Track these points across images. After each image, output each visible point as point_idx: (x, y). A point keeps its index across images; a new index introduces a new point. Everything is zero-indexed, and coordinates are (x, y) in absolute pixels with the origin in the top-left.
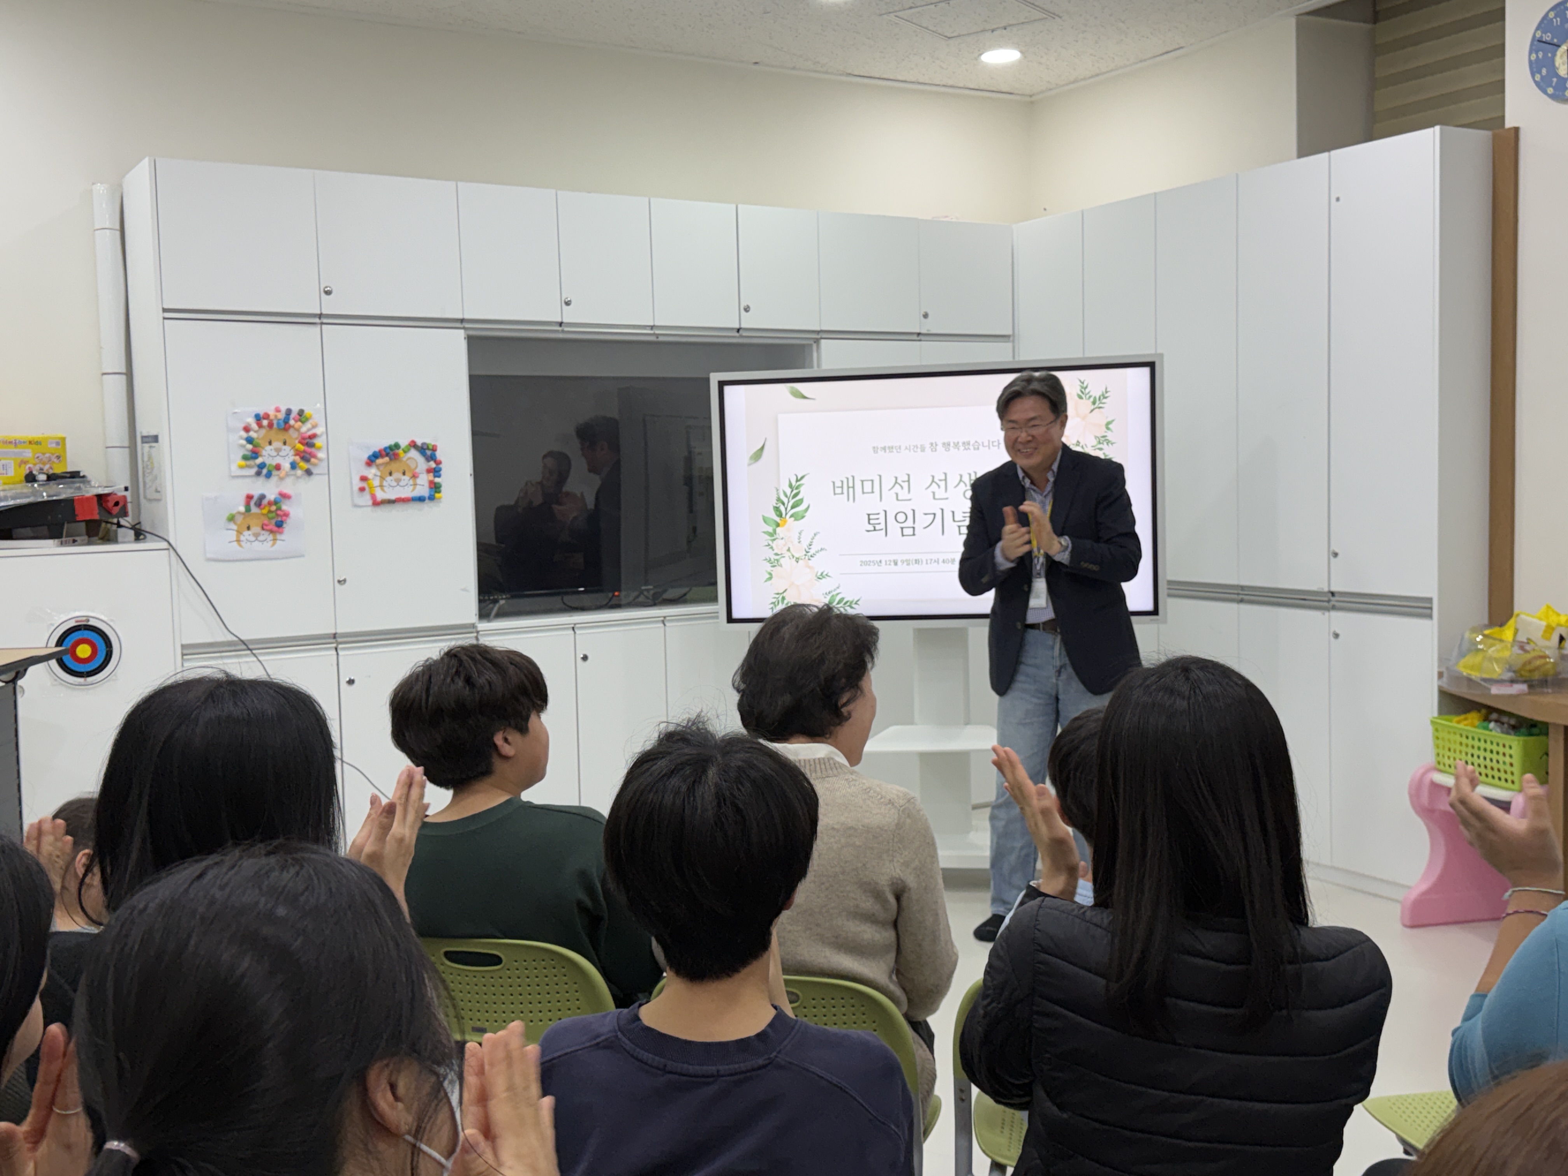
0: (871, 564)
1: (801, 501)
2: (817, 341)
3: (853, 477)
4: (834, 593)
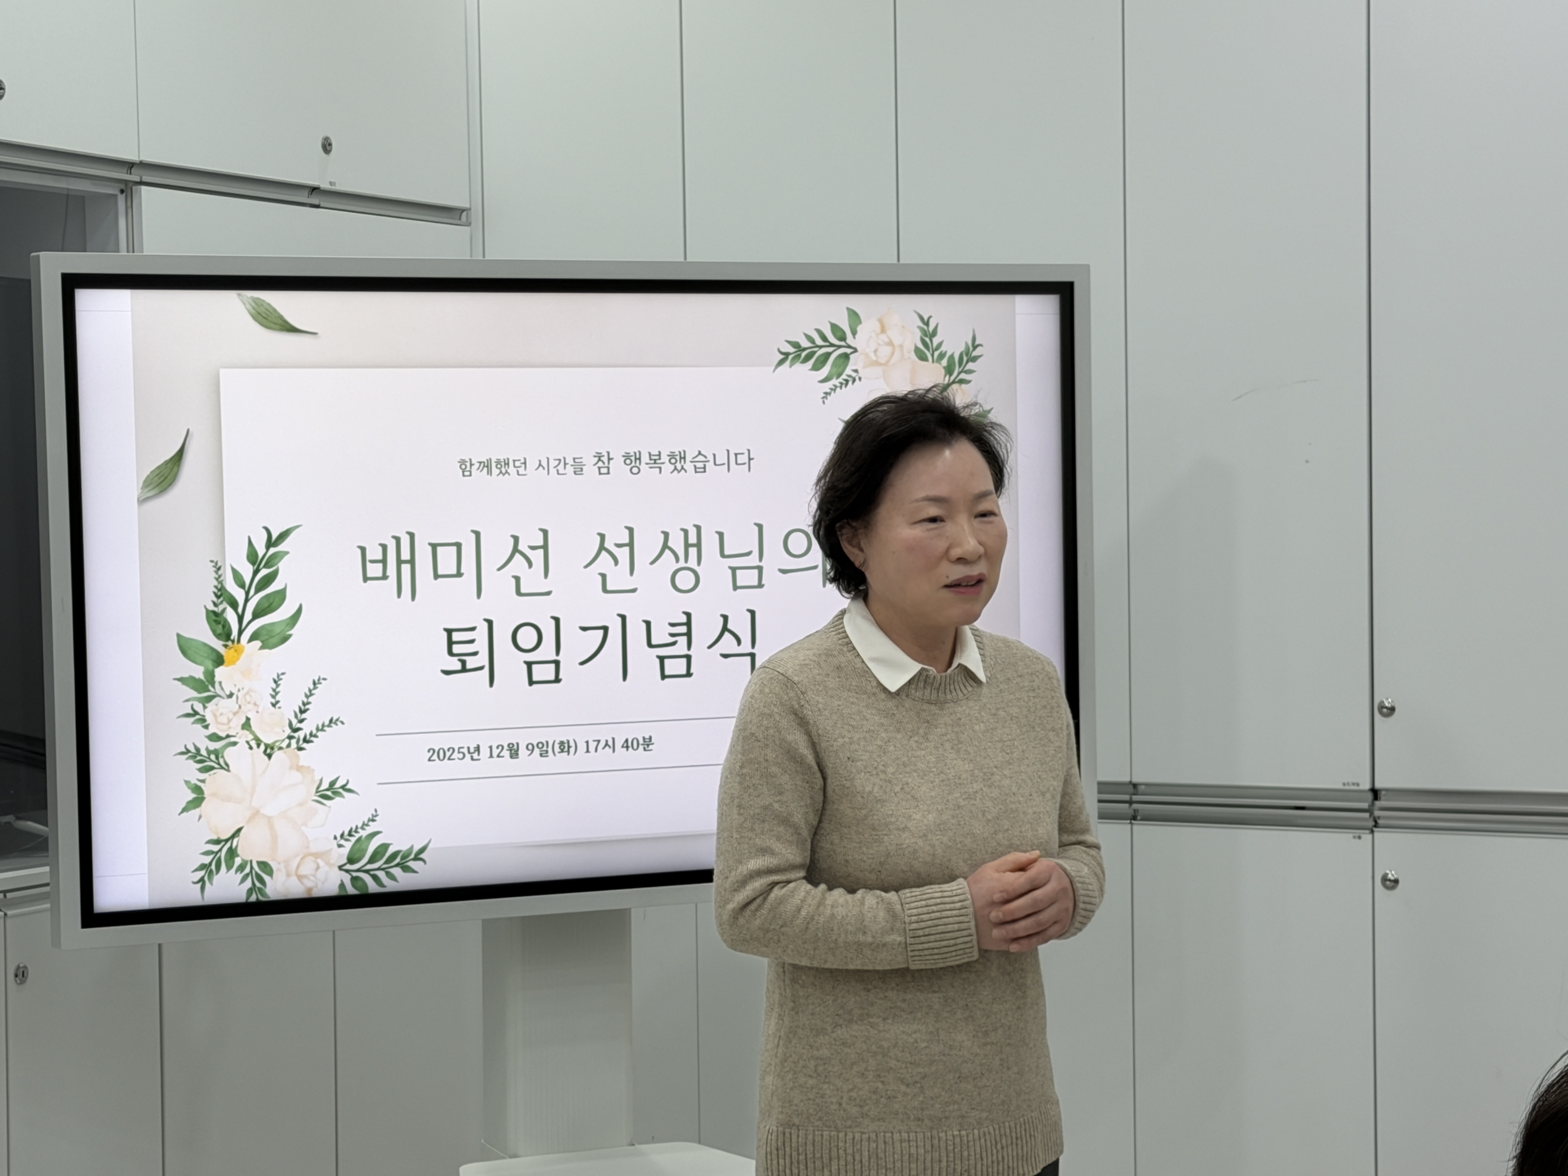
0: (456, 755)
1: (280, 596)
2: (127, 189)
3: (412, 535)
4: (363, 833)
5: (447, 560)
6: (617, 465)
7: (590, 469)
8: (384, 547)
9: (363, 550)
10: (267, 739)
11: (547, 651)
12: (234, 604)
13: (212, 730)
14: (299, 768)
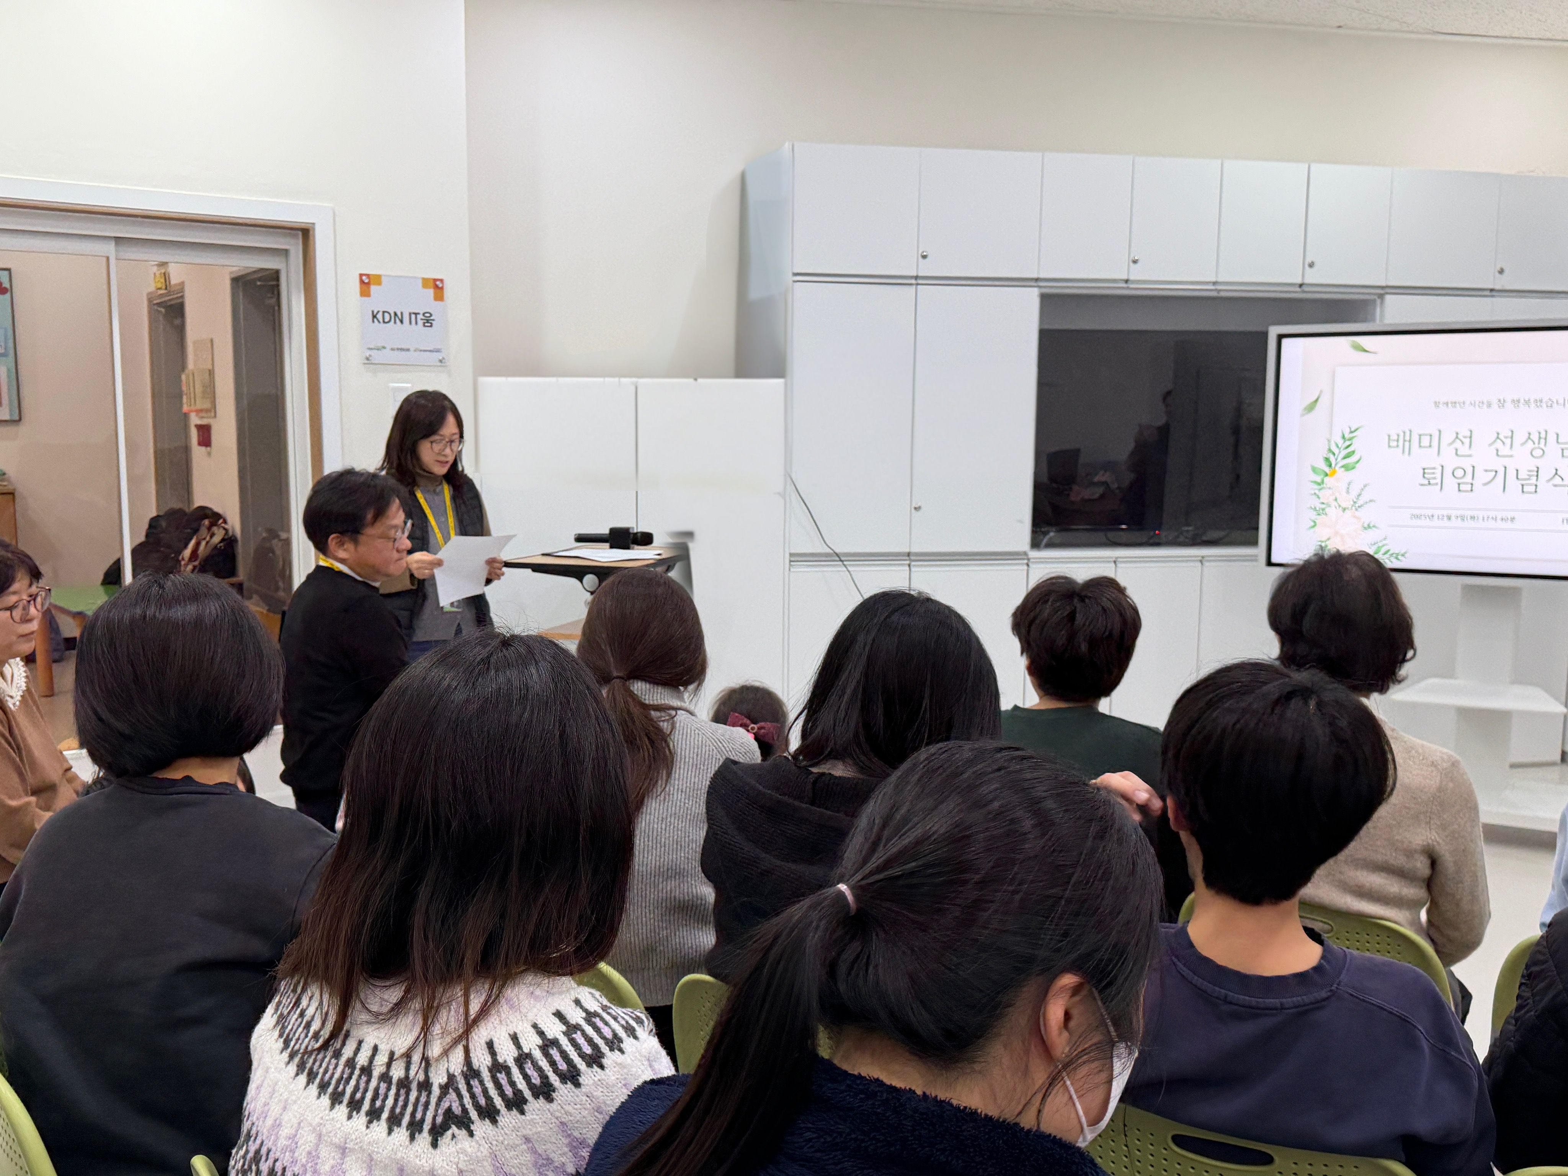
0: (1423, 517)
1: (1353, 452)
2: (1381, 296)
3: (1411, 431)
4: (1380, 544)
5: (1425, 441)
6: (1508, 404)
7: (1495, 406)
8: (1398, 435)
9: (1389, 436)
10: (1344, 505)
11: (1468, 479)
12: (1334, 454)
13: (1322, 500)
14: (1355, 517)
